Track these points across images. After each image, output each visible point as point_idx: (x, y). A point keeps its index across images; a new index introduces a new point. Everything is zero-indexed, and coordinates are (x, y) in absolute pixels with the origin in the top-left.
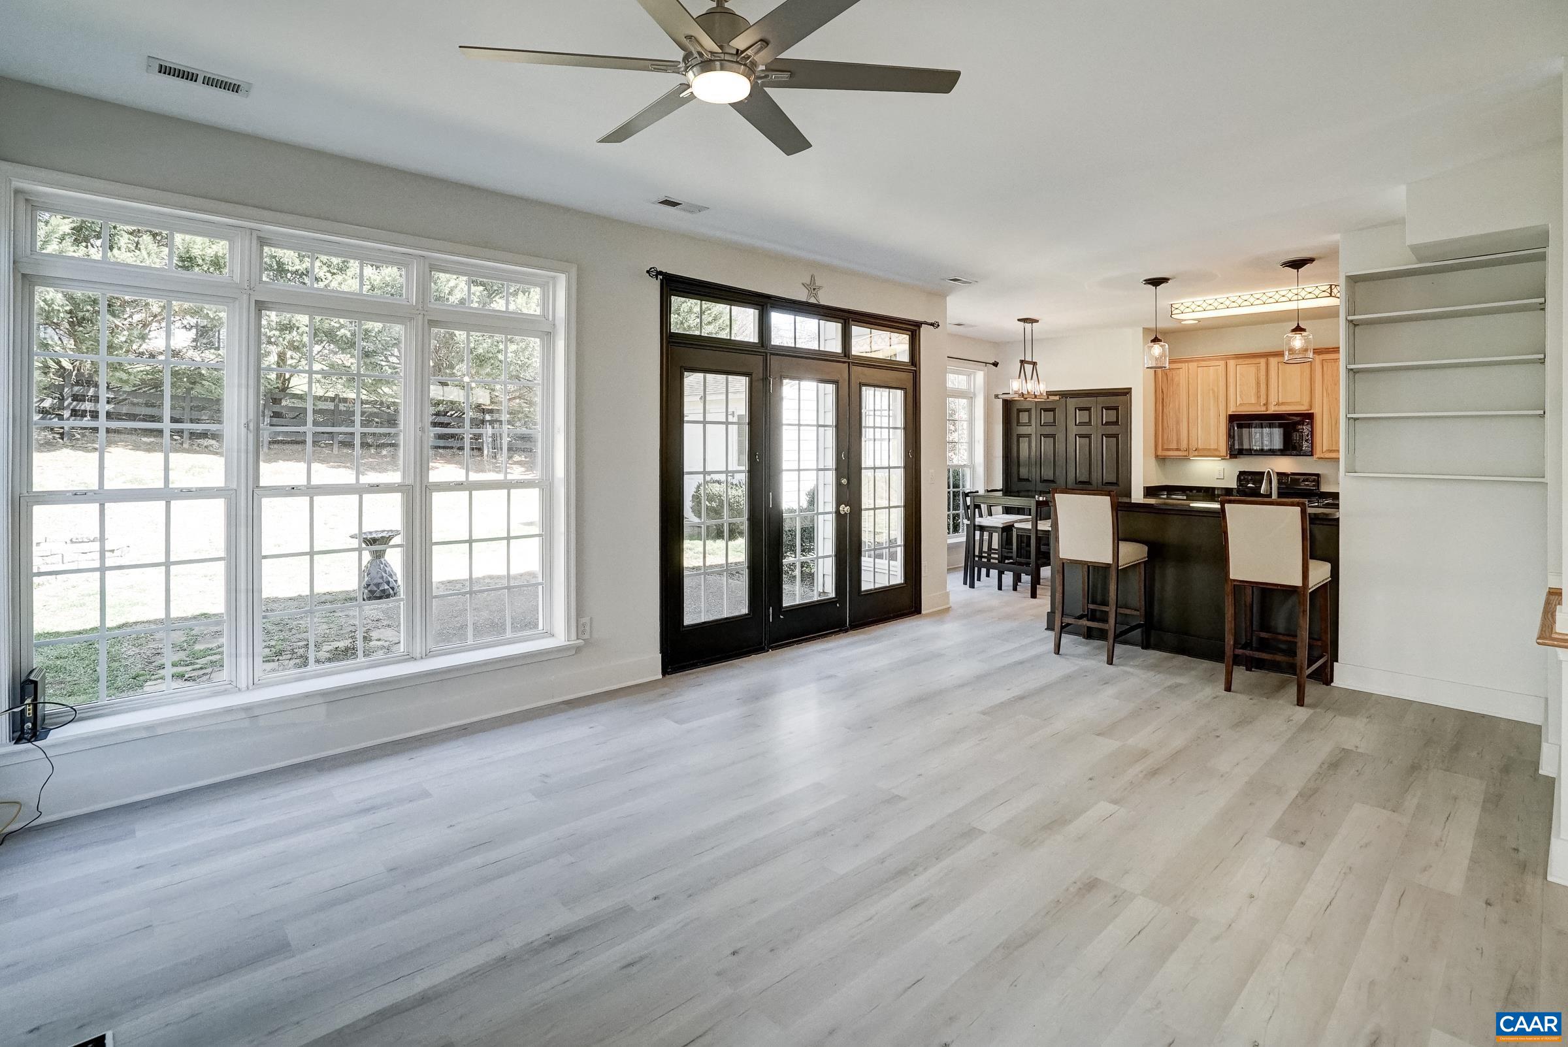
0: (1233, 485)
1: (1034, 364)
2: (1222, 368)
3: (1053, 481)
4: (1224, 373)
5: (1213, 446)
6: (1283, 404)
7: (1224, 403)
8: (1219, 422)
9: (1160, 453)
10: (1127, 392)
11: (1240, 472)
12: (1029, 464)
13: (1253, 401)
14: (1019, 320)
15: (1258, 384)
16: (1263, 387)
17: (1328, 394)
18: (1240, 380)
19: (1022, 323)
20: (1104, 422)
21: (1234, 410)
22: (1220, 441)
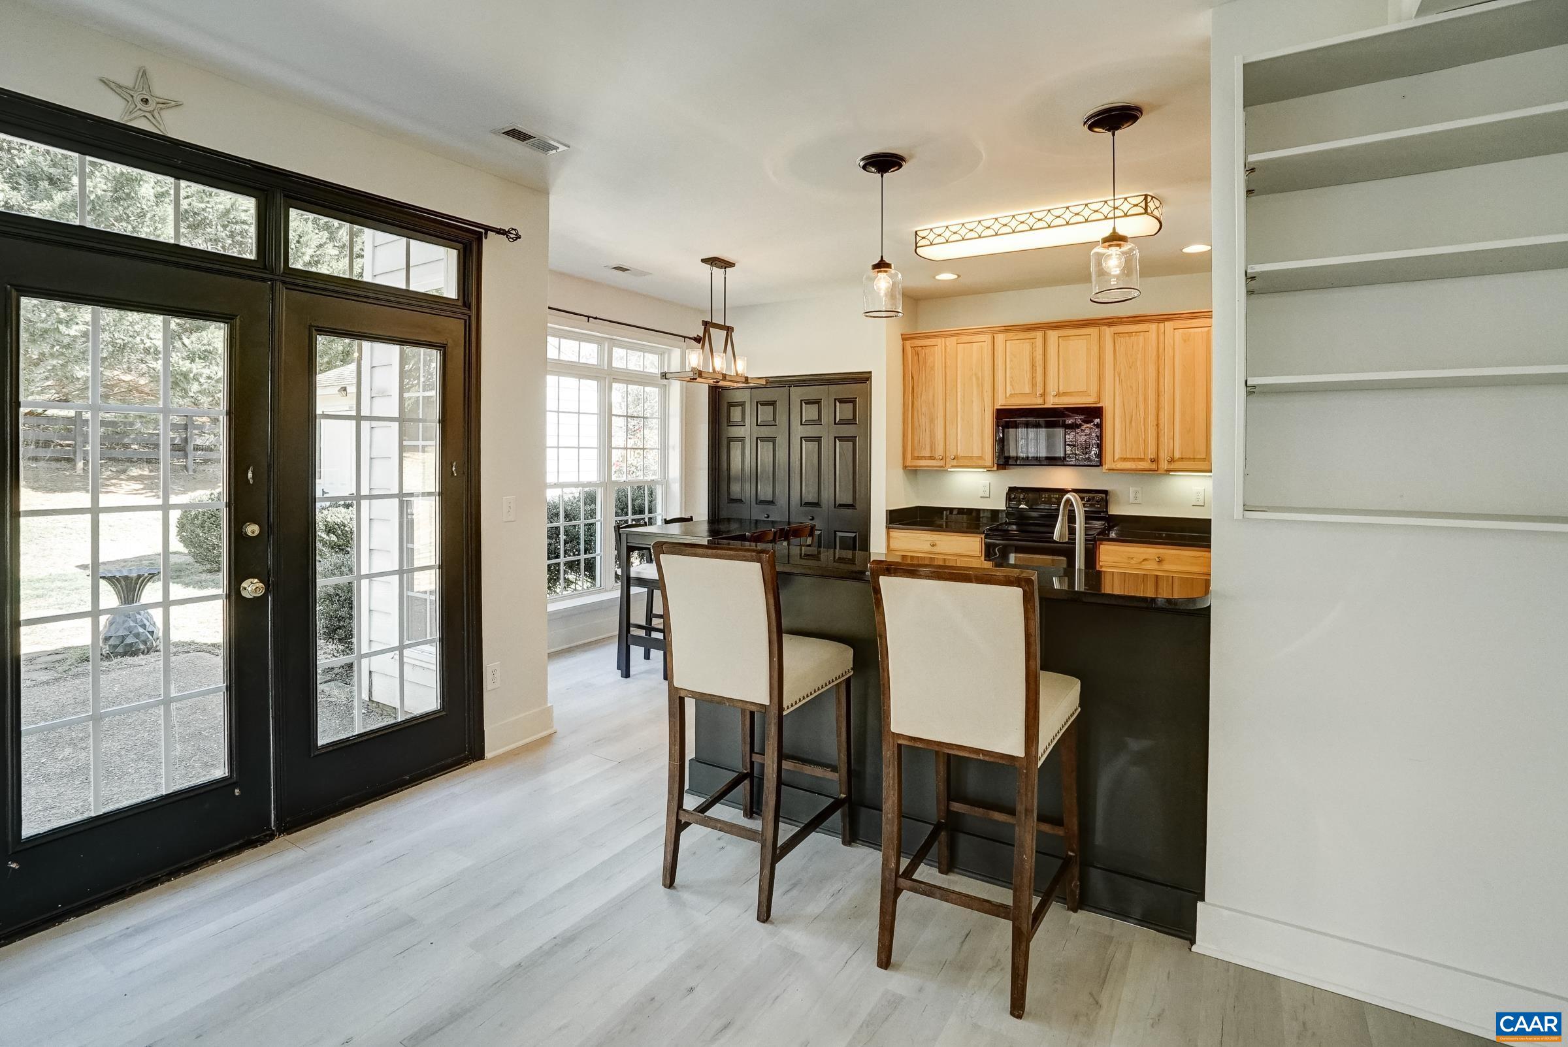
0: (1001, 505)
1: (729, 330)
2: (987, 346)
3: (772, 503)
4: (991, 352)
5: (976, 452)
6: (1065, 394)
7: (990, 394)
8: (983, 419)
9: (908, 463)
10: (864, 378)
11: (1010, 488)
12: (742, 479)
13: (1027, 390)
14: (703, 261)
15: (1033, 366)
16: (1039, 370)
17: (1121, 382)
18: (1011, 361)
19: (707, 267)
20: (837, 420)
21: (1004, 403)
22: (985, 445)
